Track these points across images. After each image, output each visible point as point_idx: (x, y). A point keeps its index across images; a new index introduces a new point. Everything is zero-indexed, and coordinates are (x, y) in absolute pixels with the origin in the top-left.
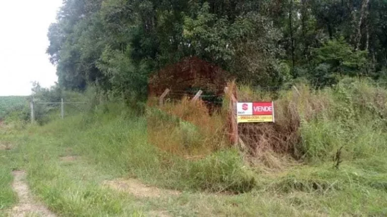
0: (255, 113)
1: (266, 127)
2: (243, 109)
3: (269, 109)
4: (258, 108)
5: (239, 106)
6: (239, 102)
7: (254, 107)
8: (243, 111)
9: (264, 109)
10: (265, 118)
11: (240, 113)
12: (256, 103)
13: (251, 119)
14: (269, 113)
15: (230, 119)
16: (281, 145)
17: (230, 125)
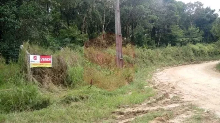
0: (41, 62)
1: (48, 70)
2: (34, 59)
3: (49, 60)
4: (43, 59)
5: (32, 57)
6: (31, 55)
7: (41, 58)
8: (34, 60)
9: (47, 60)
10: (47, 65)
11: (32, 61)
12: (42, 56)
13: (39, 66)
14: (49, 62)
15: (26, 65)
16: (57, 80)
17: (25, 69)
